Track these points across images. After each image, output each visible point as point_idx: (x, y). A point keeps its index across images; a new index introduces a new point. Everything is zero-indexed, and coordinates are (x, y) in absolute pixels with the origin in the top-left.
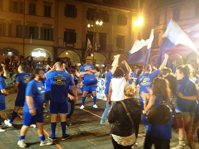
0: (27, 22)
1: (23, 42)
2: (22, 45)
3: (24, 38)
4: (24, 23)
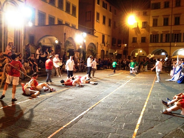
0: (173, 31)
1: (169, 45)
2: (169, 47)
3: (171, 42)
4: (171, 32)
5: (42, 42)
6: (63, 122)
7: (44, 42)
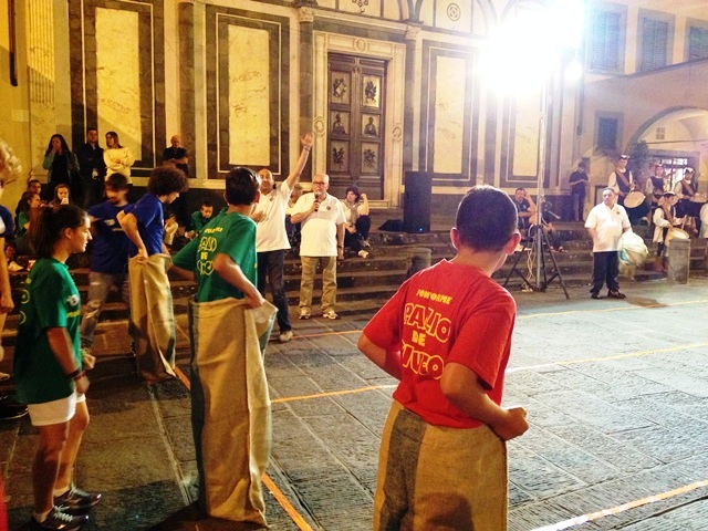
5: (649, 137)
6: (599, 496)
7: (663, 137)
